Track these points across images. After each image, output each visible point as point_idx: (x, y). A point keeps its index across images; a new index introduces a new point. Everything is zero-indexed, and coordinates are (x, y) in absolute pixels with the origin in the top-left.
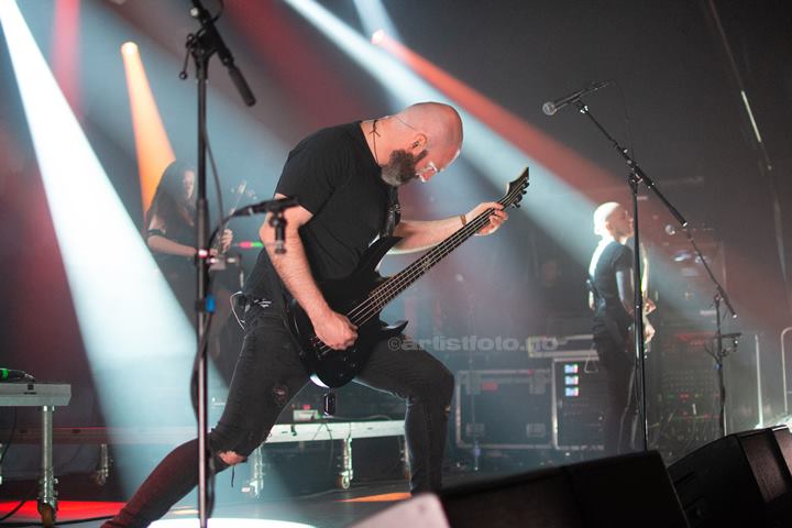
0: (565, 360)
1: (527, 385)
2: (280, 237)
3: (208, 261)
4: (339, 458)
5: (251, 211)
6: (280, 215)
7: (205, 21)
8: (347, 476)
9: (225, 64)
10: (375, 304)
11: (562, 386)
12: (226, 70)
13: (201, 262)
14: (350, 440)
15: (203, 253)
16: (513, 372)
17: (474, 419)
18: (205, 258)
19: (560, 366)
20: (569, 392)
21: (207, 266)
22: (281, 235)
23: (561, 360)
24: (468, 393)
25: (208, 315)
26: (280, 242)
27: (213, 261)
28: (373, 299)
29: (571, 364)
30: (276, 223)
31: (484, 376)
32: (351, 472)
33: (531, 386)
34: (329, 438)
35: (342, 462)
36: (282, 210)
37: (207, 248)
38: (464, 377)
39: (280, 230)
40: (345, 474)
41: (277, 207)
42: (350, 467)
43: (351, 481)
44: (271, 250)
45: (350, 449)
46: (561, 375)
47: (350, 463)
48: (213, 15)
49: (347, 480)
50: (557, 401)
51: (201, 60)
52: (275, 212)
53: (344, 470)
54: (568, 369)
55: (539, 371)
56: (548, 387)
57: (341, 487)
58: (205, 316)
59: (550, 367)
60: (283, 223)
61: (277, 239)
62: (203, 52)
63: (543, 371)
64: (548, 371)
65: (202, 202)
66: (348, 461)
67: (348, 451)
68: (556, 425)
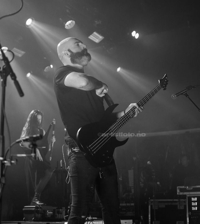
0: (191, 196)
1: (177, 206)
11: (190, 206)
16: (172, 200)
17: (155, 219)
19: (190, 198)
20: (193, 209)
21: (3, 164)
23: (190, 196)
24: (153, 208)
27: (5, 162)
29: (194, 197)
31: (160, 202)
33: (178, 206)
38: (152, 202)
39: (33, 149)
46: (190, 202)
48: (10, 60)
50: (189, 212)
54: (193, 199)
55: (181, 200)
56: (185, 206)
59: (186, 199)
63: (183, 200)
64: (185, 200)
68: (188, 222)
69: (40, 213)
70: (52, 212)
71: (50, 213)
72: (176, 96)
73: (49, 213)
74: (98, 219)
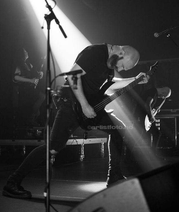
4: (80, 151)
5: (65, 74)
6: (75, 76)
7: (50, 9)
10: (104, 104)
13: (48, 93)
14: (83, 145)
15: (49, 89)
18: (49, 91)
21: (50, 93)
22: (75, 83)
26: (75, 85)
27: (52, 91)
28: (103, 102)
30: (74, 79)
32: (84, 156)
34: (77, 144)
36: (76, 74)
37: (50, 87)
39: (75, 81)
40: (82, 156)
41: (74, 73)
42: (83, 154)
43: (83, 158)
57: (80, 161)
58: (49, 110)
60: (76, 79)
62: (49, 19)
65: (48, 71)
66: (83, 152)
67: (83, 148)
68: (152, 140)
69: (32, 133)
70: (41, 131)
71: (40, 132)
72: (158, 34)
73: (38, 132)
74: (78, 137)
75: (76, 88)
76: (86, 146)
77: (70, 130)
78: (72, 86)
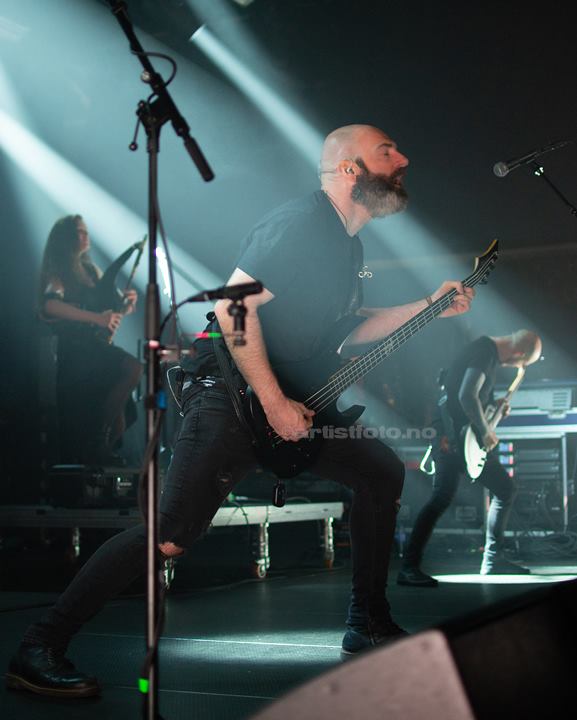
2: (239, 326)
3: (159, 352)
4: (255, 544)
5: (206, 297)
6: (239, 303)
7: (157, 86)
8: (263, 563)
9: (179, 134)
10: (334, 389)
12: (180, 141)
13: (151, 353)
14: (267, 525)
15: (153, 343)
18: (156, 349)
21: (158, 358)
22: (240, 324)
25: (159, 412)
26: (239, 332)
27: (165, 352)
30: (235, 311)
32: (268, 560)
34: (244, 523)
35: (257, 548)
36: (242, 297)
37: (158, 339)
39: (239, 320)
40: (262, 562)
41: (237, 293)
42: (267, 554)
43: (267, 570)
44: (229, 341)
45: (267, 535)
47: (267, 550)
48: (165, 78)
49: (263, 568)
51: (152, 129)
52: (234, 299)
53: (260, 558)
54: (503, 448)
57: (257, 577)
58: (155, 413)
60: (243, 310)
61: (235, 329)
62: (154, 119)
65: (152, 286)
66: (264, 547)
67: (264, 537)
68: (489, 508)
69: (100, 486)
70: (130, 481)
71: (125, 484)
72: (505, 167)
73: (122, 484)
74: (251, 499)
75: (243, 343)
76: (276, 529)
77: (224, 480)
78: (228, 335)
